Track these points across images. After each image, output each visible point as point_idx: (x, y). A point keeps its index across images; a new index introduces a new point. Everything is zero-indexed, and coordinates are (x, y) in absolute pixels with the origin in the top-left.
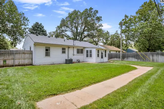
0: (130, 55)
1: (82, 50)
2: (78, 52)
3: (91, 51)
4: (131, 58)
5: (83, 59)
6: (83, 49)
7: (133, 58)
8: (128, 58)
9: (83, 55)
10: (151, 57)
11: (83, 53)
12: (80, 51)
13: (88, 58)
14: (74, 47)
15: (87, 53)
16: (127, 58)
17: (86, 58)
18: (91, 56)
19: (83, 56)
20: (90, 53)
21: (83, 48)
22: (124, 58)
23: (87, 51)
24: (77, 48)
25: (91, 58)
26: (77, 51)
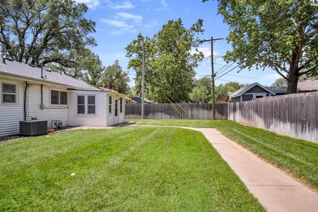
0: (159, 108)
1: (65, 94)
2: (54, 100)
3: (92, 99)
4: (160, 113)
5: (66, 119)
6: (67, 91)
7: (163, 114)
8: (155, 113)
9: (68, 108)
10: (190, 111)
11: (66, 104)
12: (59, 97)
13: (81, 115)
14: (42, 86)
15: (78, 103)
16: (154, 115)
17: (75, 117)
18: (92, 110)
19: (67, 110)
20: (89, 103)
21: (68, 89)
22: (148, 114)
23: (80, 99)
24: (51, 89)
25: (91, 115)
26: (52, 97)
